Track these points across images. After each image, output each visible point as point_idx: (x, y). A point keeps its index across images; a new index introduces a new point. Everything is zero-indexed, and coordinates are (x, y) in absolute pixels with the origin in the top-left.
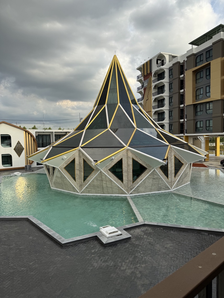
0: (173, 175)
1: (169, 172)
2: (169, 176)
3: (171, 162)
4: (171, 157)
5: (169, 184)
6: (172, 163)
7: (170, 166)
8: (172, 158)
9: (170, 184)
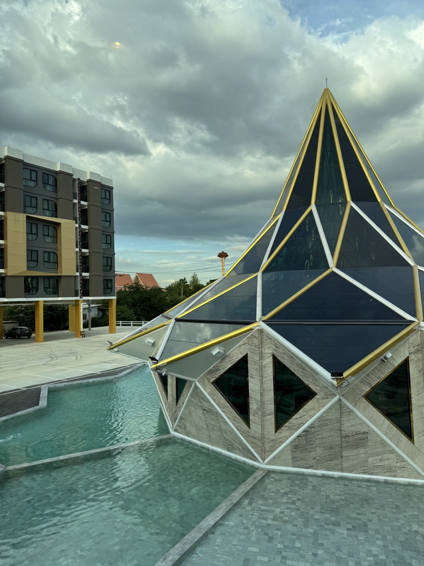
0: (271, 420)
1: (253, 406)
2: (251, 417)
3: (262, 376)
4: (261, 358)
5: (253, 442)
6: (264, 380)
7: (258, 388)
8: (263, 364)
9: (259, 443)
